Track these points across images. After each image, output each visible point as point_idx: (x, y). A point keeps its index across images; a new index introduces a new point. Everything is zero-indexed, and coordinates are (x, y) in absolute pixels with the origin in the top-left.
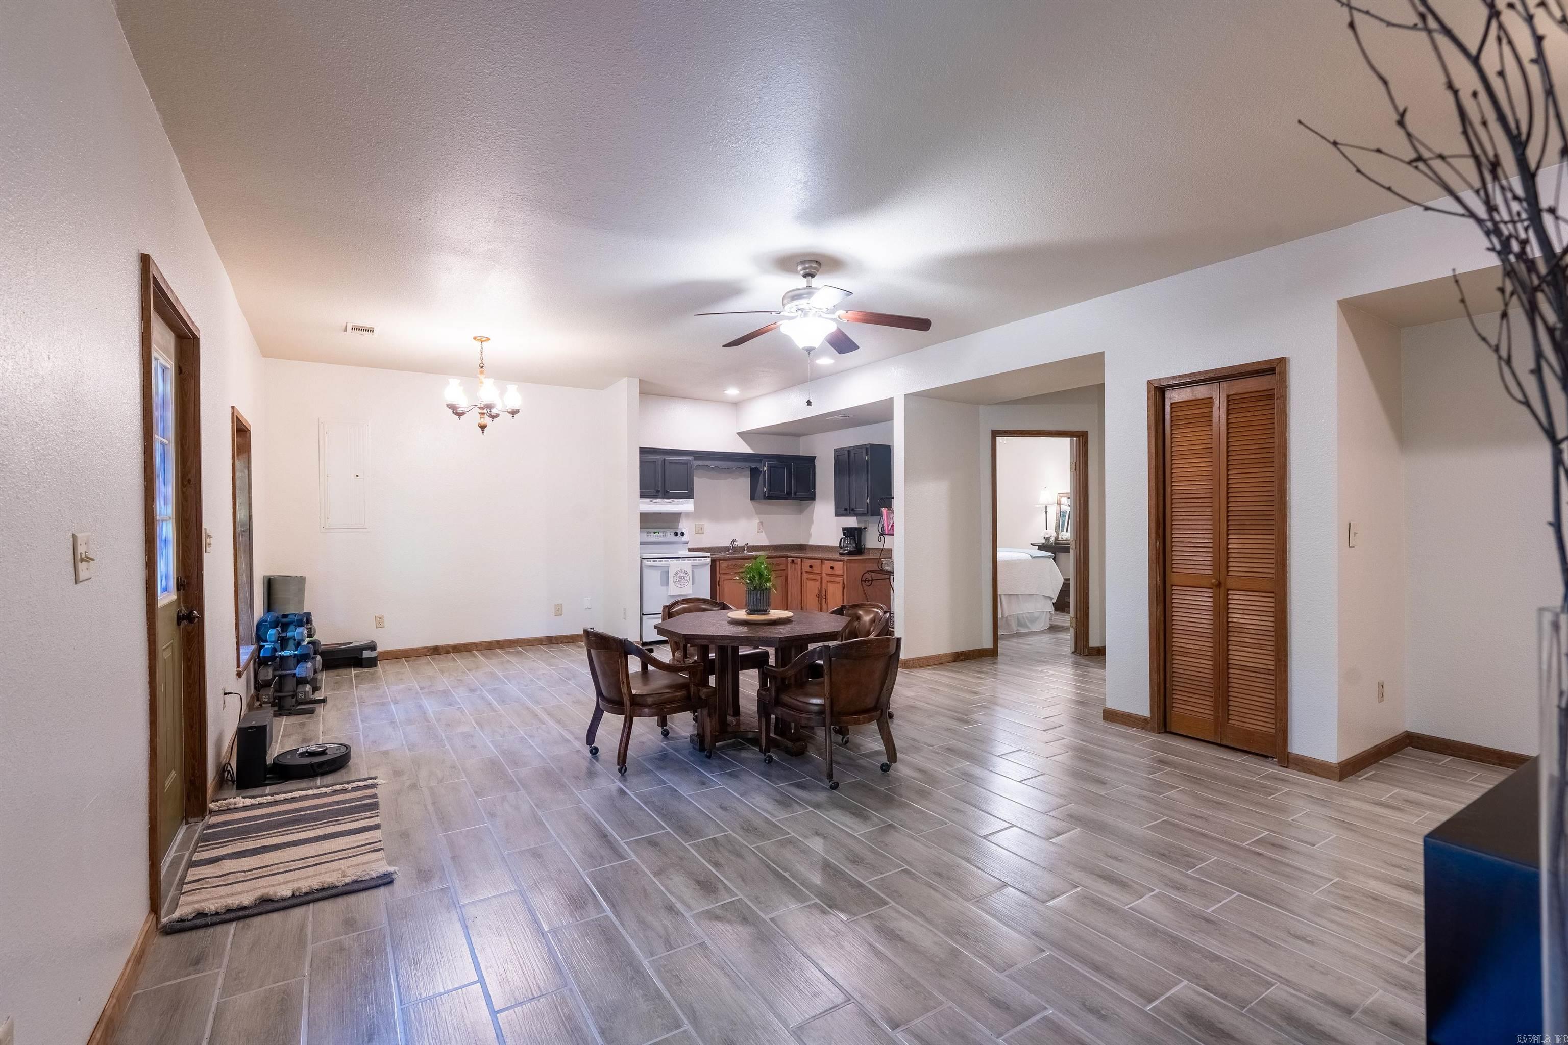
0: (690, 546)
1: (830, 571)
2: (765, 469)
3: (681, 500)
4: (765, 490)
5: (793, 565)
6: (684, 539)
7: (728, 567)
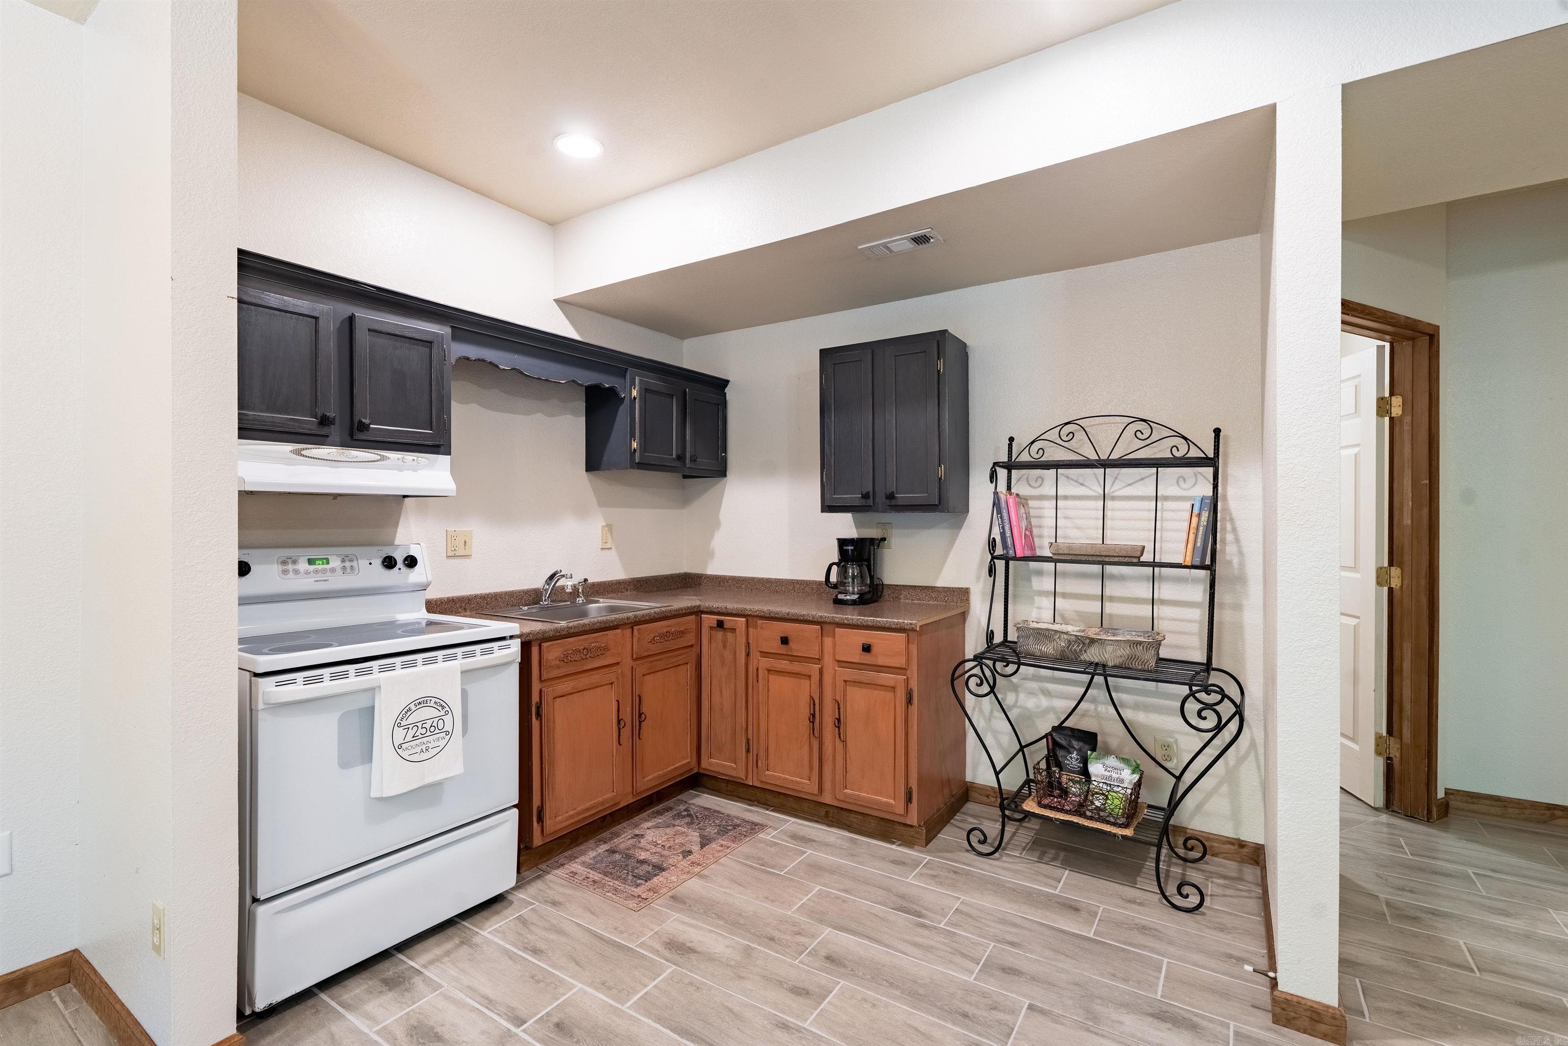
0: (435, 593)
1: (857, 656)
2: (635, 393)
3: (409, 457)
4: (635, 445)
5: (720, 634)
6: (416, 576)
7: (565, 659)
